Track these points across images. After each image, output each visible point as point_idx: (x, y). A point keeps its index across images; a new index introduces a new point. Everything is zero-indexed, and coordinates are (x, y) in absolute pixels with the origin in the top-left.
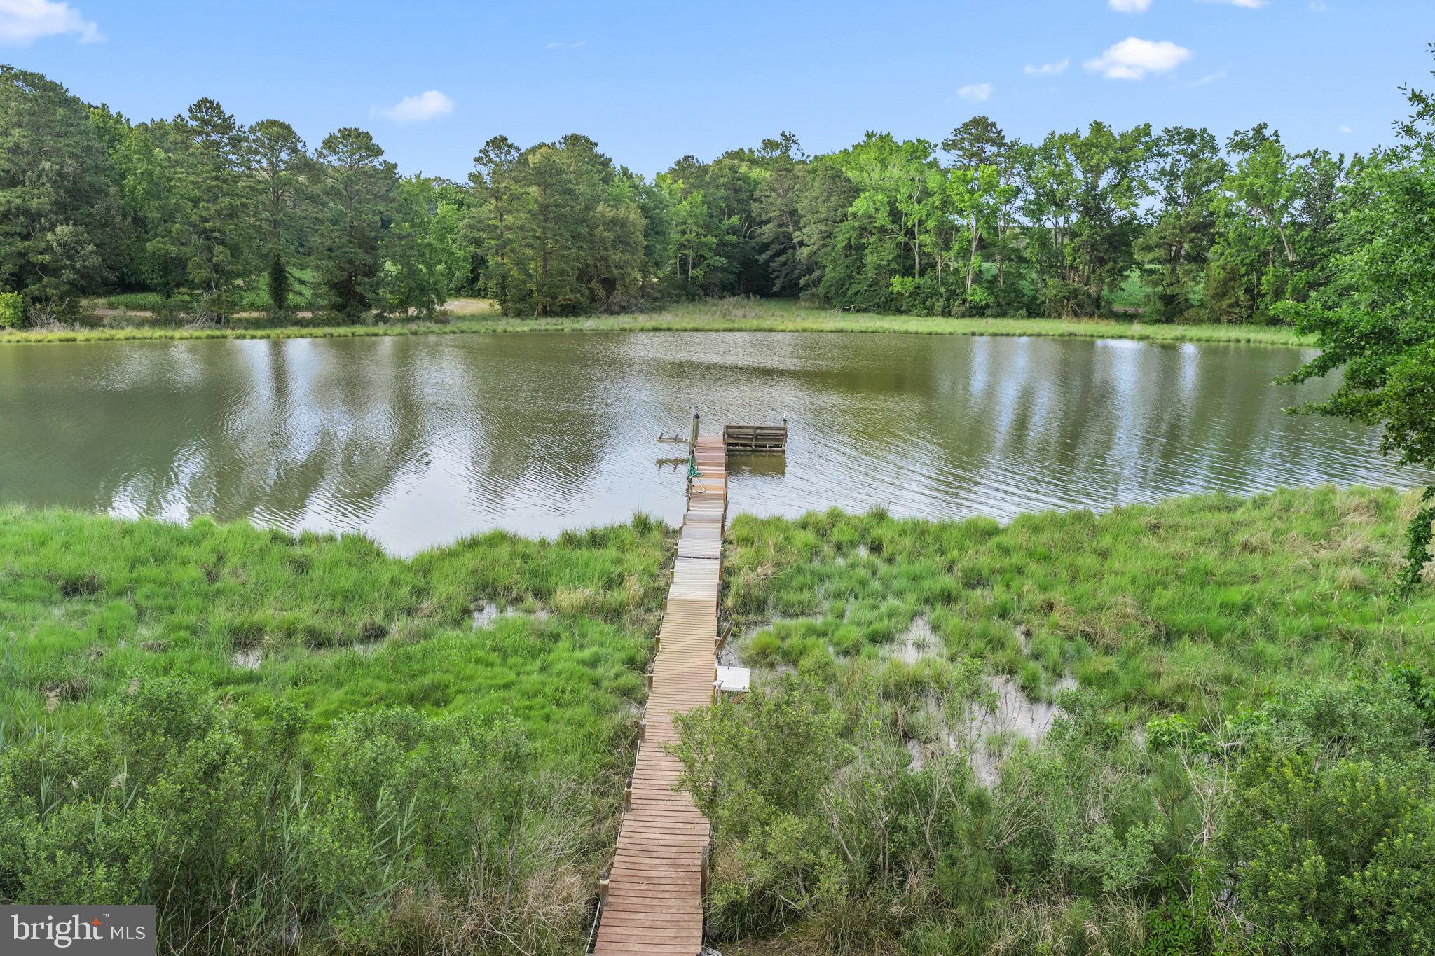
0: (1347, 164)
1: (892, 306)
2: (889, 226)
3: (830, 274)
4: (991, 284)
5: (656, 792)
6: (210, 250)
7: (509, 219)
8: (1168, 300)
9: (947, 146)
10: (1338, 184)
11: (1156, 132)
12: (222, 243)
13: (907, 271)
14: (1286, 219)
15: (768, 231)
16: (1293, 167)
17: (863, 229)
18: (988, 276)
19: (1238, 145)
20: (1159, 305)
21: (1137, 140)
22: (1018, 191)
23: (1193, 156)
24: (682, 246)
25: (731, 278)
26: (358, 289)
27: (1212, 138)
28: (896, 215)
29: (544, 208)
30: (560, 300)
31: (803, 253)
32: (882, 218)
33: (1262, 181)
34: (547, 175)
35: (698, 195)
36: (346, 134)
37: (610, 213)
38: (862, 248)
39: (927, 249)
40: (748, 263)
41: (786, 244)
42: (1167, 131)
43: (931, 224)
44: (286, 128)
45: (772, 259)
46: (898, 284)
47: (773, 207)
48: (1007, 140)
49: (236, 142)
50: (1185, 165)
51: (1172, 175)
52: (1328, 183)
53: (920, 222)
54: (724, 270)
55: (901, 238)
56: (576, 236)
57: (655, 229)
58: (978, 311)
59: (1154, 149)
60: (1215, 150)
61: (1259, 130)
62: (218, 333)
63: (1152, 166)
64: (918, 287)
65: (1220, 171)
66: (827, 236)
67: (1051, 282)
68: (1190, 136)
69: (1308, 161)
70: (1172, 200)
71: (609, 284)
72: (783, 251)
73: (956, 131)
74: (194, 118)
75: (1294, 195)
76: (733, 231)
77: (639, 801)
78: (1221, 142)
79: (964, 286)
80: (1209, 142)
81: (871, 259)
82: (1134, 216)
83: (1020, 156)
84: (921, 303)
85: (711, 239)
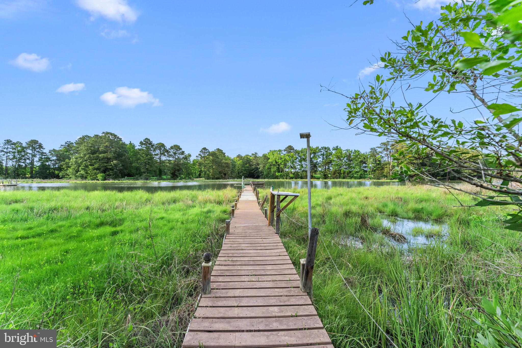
0: (353, 151)
1: (277, 177)
2: (275, 164)
3: (265, 173)
4: (294, 174)
5: (239, 267)
6: (146, 166)
7: (206, 162)
8: (325, 175)
9: (285, 150)
10: (352, 155)
11: (320, 148)
12: (149, 165)
13: (279, 172)
14: (344, 161)
15: (253, 167)
16: (344, 152)
17: (271, 165)
18: (293, 172)
19: (334, 149)
20: (324, 176)
21: (317, 149)
22: (297, 158)
23: (326, 151)
24: (238, 170)
25: (247, 175)
26: (176, 174)
27: (330, 148)
28: (276, 162)
29: (213, 160)
30: (216, 177)
31: (260, 169)
32: (274, 163)
33: (339, 154)
34: (213, 154)
35: (241, 161)
36: (175, 146)
37: (225, 162)
38: (270, 168)
39: (282, 168)
40: (250, 173)
41: (257, 169)
42: (322, 147)
43: (283, 163)
44: (163, 144)
45: (254, 172)
46: (277, 174)
47: (255, 162)
48: (295, 149)
49: (152, 146)
50: (325, 153)
51: (323, 155)
52: (350, 155)
53: (281, 163)
54: (246, 174)
55: (277, 166)
56: (219, 165)
57: (234, 166)
58: (292, 178)
59: (320, 151)
60: (330, 150)
61: (337, 147)
62: (146, 181)
63: (320, 153)
64: (281, 175)
65: (331, 154)
66: (264, 167)
67: (304, 173)
68: (326, 148)
69: (346, 151)
70: (323, 159)
71: (225, 174)
72: (256, 170)
73: (286, 148)
74: (144, 141)
75: (345, 157)
76: (247, 167)
77: (221, 279)
78: (331, 149)
79: (289, 174)
80: (329, 149)
81: (272, 170)
82: (317, 162)
83: (297, 152)
84: (282, 177)
85: (244, 168)
